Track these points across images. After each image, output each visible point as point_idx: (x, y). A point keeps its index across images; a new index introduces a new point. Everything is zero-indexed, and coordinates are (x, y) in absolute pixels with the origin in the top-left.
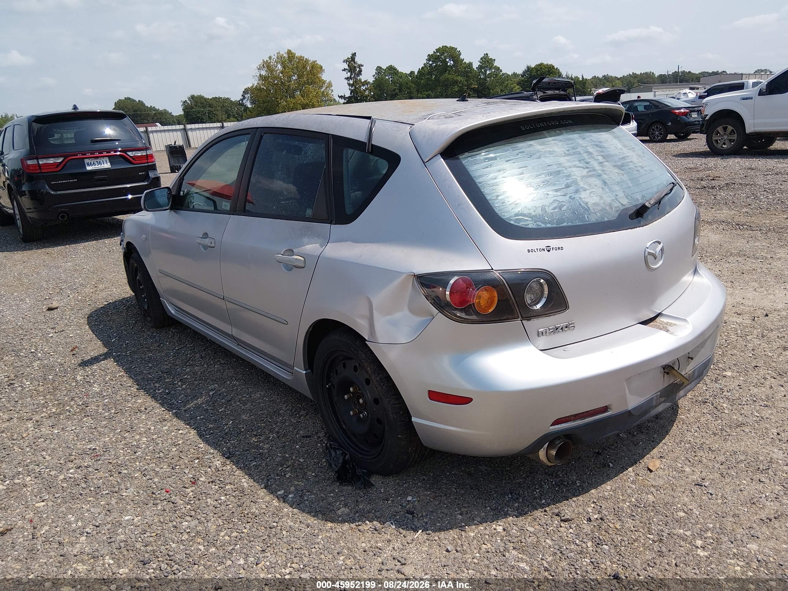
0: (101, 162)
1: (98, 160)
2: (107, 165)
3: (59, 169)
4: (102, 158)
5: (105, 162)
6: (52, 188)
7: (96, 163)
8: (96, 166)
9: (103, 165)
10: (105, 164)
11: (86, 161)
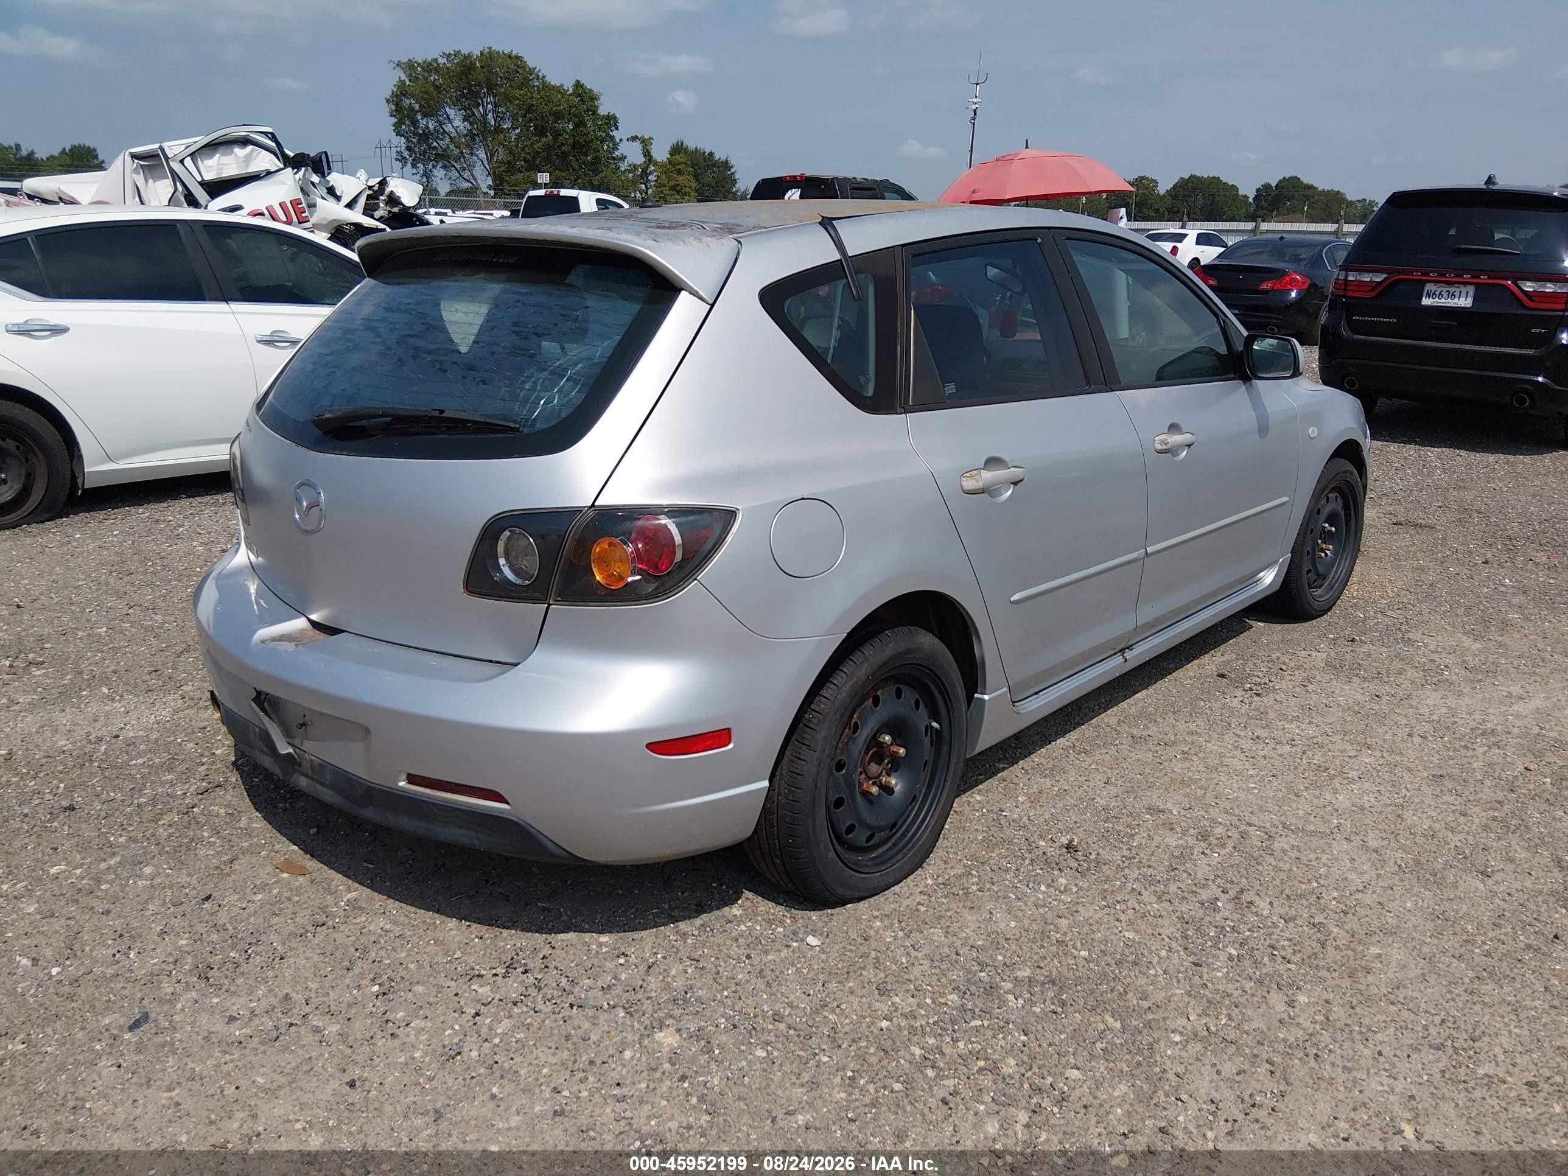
0: (1457, 294)
1: (1452, 290)
2: (1464, 302)
3: (1373, 294)
4: (1462, 286)
5: (1464, 294)
6: (1355, 328)
7: (1445, 294)
8: (1443, 300)
9: (1456, 299)
10: (1462, 299)
11: (1429, 287)
